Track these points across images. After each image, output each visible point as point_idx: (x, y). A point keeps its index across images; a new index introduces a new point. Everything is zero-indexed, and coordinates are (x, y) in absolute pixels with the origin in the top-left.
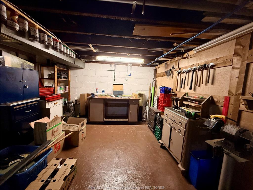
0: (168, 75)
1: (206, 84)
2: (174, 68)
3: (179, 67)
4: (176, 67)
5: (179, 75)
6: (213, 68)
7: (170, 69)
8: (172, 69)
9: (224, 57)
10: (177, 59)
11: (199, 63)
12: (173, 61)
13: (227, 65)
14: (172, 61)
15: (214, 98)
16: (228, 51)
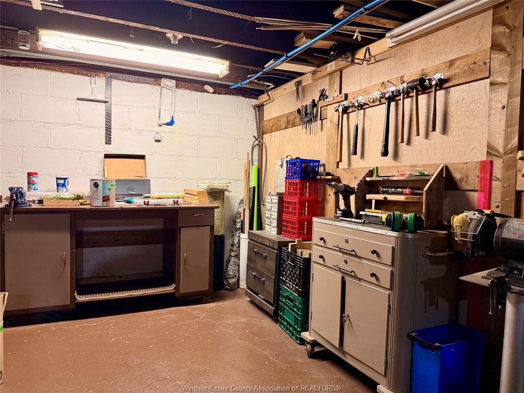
0: (307, 119)
1: (427, 136)
2: (327, 97)
3: (343, 92)
4: (333, 94)
5: (345, 116)
6: (444, 86)
7: (314, 101)
8: (320, 100)
9: (467, 56)
10: (333, 68)
11: (403, 76)
12: (323, 74)
13: (479, 78)
14: (319, 75)
15: (453, 171)
16: (476, 41)
